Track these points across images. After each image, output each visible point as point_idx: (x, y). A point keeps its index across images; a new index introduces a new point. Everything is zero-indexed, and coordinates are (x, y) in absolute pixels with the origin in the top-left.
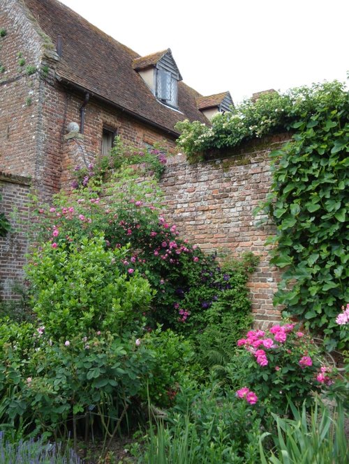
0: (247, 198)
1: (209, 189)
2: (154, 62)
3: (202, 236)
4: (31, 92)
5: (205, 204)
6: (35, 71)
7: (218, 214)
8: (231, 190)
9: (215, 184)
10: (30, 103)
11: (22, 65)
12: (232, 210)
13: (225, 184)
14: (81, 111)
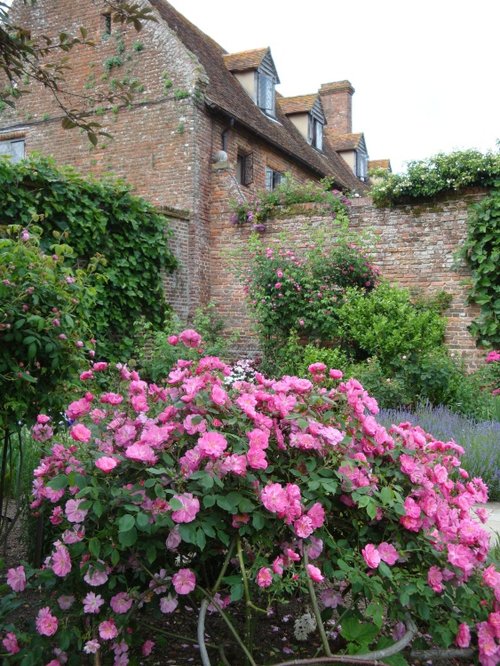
0: (439, 242)
1: (398, 232)
2: (255, 64)
3: (391, 276)
4: (183, 119)
5: (395, 246)
6: (187, 96)
7: (407, 256)
8: (422, 235)
9: (404, 227)
10: (182, 131)
11: (168, 87)
12: (423, 253)
13: (416, 229)
14: (223, 137)
